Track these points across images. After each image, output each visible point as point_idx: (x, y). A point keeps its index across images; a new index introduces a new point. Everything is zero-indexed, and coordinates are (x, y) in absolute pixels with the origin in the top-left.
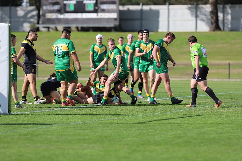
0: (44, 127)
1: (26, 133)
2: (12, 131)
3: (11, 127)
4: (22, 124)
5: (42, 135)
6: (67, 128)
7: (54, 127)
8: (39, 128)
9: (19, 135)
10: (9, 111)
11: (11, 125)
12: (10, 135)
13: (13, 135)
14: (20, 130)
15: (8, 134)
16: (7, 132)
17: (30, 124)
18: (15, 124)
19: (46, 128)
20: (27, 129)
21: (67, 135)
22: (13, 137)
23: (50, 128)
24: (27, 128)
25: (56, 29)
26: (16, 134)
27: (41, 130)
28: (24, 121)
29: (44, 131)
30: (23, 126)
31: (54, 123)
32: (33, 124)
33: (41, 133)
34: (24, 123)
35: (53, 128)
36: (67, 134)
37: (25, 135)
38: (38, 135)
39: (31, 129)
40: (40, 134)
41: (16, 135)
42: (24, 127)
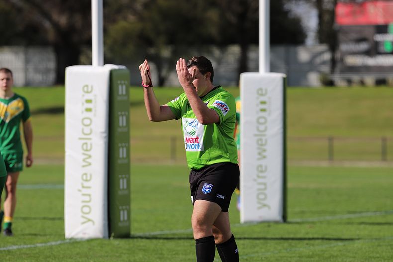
0: (340, 243)
1: (311, 253)
2: (288, 250)
3: (286, 244)
4: (305, 239)
5: (337, 256)
6: (379, 245)
7: (357, 244)
8: (332, 245)
9: (300, 257)
10: (284, 217)
11: (285, 241)
12: (285, 256)
13: (290, 257)
14: (301, 249)
15: (281, 254)
16: (279, 252)
17: (318, 239)
18: (292, 239)
19: (344, 245)
20: (312, 247)
21: (378, 257)
22: (289, 259)
23: (350, 245)
24: (313, 245)
25: (362, 83)
26: (293, 255)
27: (335, 249)
28: (308, 233)
29: (340, 251)
30: (306, 242)
31: (357, 237)
32: (323, 239)
33: (335, 254)
34: (307, 236)
35: (355, 245)
36: (378, 255)
37: (309, 256)
38: (330, 257)
39: (319, 247)
40: (333, 256)
41: (294, 257)
42: (307, 244)
